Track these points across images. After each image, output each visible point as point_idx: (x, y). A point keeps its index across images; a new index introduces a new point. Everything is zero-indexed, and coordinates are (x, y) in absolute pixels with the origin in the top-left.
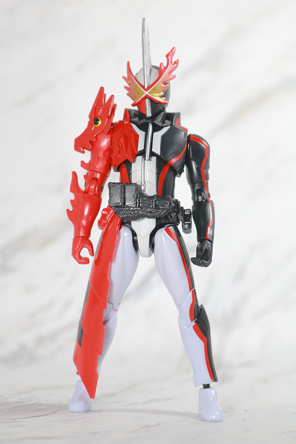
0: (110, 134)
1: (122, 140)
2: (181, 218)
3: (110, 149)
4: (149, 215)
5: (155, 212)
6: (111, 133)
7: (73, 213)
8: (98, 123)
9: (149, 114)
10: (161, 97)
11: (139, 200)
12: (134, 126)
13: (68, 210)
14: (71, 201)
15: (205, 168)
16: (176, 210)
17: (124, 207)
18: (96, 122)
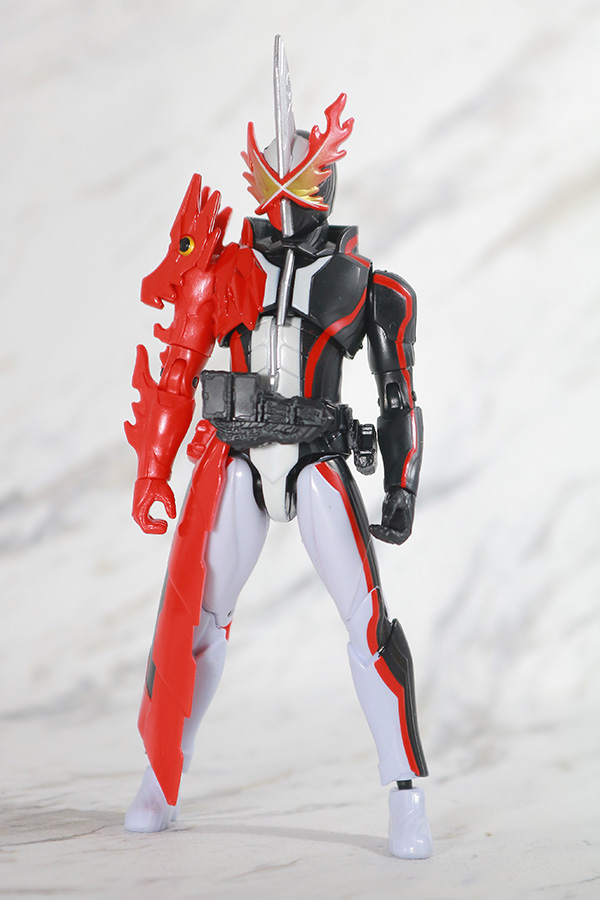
0: (211, 270)
1: (233, 285)
2: (352, 443)
3: (210, 302)
4: (281, 437)
5: (292, 433)
6: (213, 268)
7: (136, 431)
8: (188, 248)
9: (288, 230)
10: (314, 195)
11: (263, 407)
12: (258, 255)
13: (127, 424)
14: (134, 404)
15: (405, 341)
16: (341, 426)
17: (231, 420)
18: (184, 247)
